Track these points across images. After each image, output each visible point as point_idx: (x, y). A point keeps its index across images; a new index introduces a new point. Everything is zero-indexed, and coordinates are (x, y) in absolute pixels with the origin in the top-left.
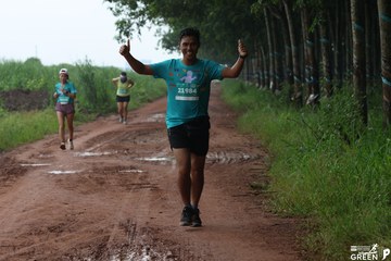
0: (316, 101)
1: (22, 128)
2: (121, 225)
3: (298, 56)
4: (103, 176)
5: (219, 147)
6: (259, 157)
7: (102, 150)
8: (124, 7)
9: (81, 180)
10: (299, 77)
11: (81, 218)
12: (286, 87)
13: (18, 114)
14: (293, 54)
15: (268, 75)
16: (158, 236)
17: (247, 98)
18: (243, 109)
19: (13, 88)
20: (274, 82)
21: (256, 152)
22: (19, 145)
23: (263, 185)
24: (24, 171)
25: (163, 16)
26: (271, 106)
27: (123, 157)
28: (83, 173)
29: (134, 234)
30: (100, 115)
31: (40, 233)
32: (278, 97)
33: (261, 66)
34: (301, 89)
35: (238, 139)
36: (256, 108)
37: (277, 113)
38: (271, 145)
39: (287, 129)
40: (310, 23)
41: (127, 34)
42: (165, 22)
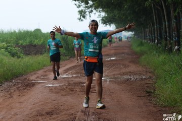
0: (178, 50)
1: (32, 64)
2: (82, 111)
3: (169, 28)
4: (73, 87)
5: (130, 72)
6: (150, 77)
7: (72, 74)
8: (82, 3)
9: (62, 89)
10: (170, 38)
11: (62, 108)
12: (164, 42)
13: (30, 56)
14: (167, 26)
15: (155, 37)
16: (101, 116)
17: (144, 48)
18: (142, 53)
19: (28, 44)
20: (158, 41)
21: (149, 75)
22: (31, 72)
23: (153, 91)
24: (33, 85)
25: (102, 8)
26: (156, 52)
27: (83, 77)
28: (63, 86)
29: (89, 115)
30: (71, 57)
31: (42, 115)
32: (160, 48)
33: (151, 32)
34: (171, 44)
35: (140, 69)
36: (149, 53)
37: (159, 56)
38: (156, 71)
39: (164, 63)
40: (175, 11)
41: (84, 17)
42: (103, 11)
